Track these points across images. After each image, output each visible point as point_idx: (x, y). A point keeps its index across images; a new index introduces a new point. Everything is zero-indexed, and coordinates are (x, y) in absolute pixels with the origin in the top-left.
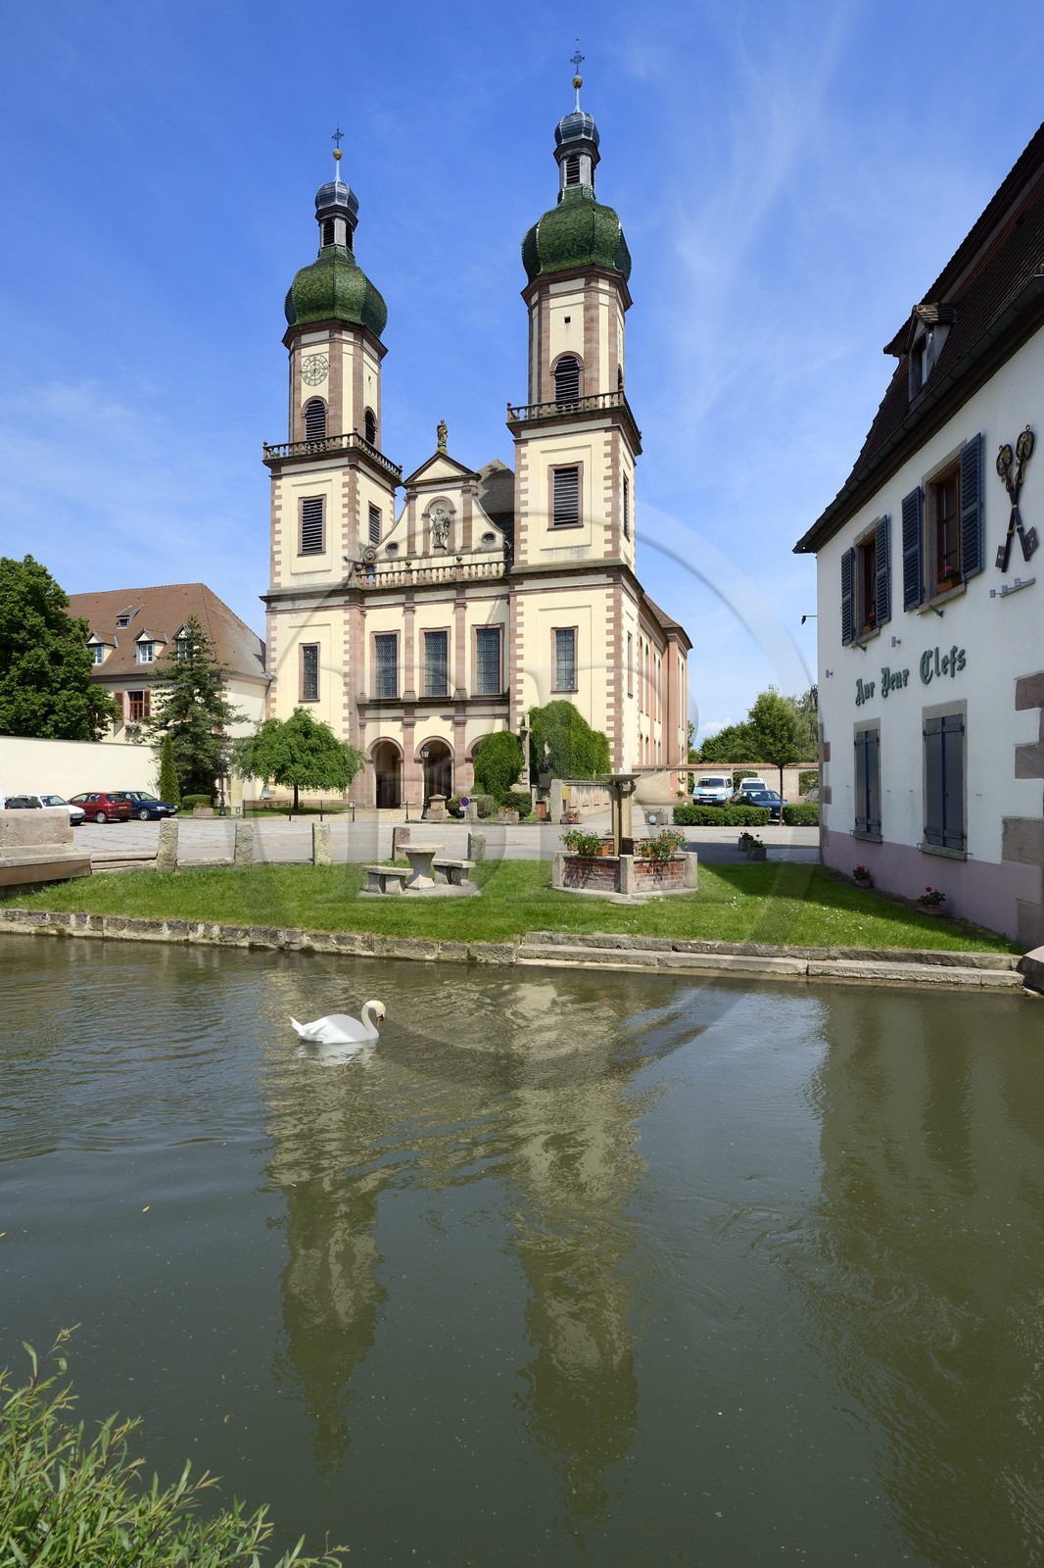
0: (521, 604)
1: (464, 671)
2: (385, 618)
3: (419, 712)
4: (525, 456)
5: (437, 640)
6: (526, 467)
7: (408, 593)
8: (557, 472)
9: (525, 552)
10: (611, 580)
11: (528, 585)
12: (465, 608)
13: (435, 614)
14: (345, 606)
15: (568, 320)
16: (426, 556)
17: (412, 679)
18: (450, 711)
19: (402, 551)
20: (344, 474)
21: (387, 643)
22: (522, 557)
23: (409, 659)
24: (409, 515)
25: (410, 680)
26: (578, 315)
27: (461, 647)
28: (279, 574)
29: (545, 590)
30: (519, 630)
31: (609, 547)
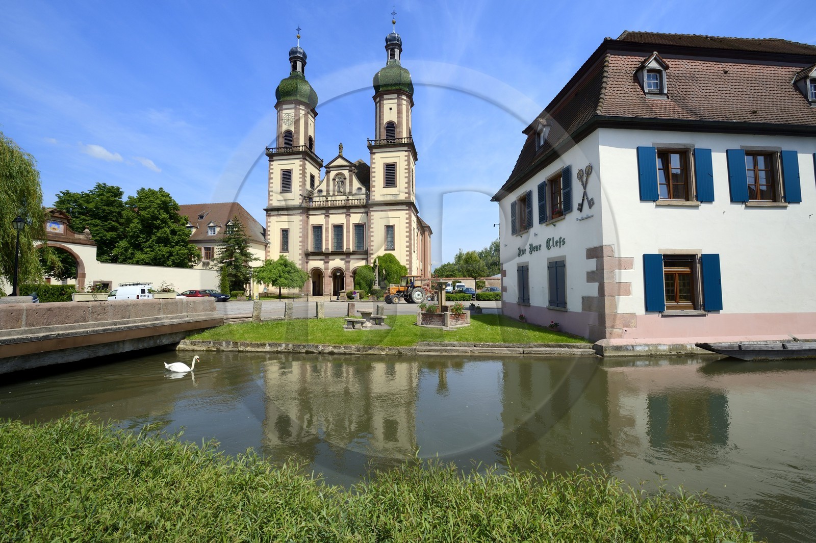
0: (373, 216)
1: (349, 243)
2: (317, 219)
3: (331, 257)
4: (374, 159)
5: (338, 228)
6: (375, 163)
7: (327, 210)
8: (386, 165)
9: (374, 196)
10: (407, 208)
11: (375, 208)
12: (350, 216)
13: (338, 218)
14: (300, 214)
15: (391, 109)
16: (334, 195)
17: (328, 244)
18: (344, 257)
19: (324, 193)
20: (300, 161)
21: (318, 229)
22: (373, 198)
23: (327, 237)
24: (327, 179)
25: (327, 244)
26: (394, 107)
27: (348, 232)
28: (272, 200)
29: (382, 211)
30: (372, 226)
31: (407, 195)
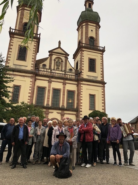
0: (82, 87)
2: (42, 83)
3: (50, 111)
5: (56, 92)
6: (84, 56)
8: (90, 59)
9: (83, 75)
10: (103, 86)
11: (84, 83)
12: (66, 85)
13: (57, 85)
14: (31, 77)
16: (54, 70)
17: (49, 101)
18: (60, 111)
19: (48, 67)
20: (35, 43)
21: (41, 90)
24: (50, 59)
25: (48, 101)
26: (94, 30)
27: (64, 95)
29: (88, 85)
30: (81, 93)
31: (102, 78)
